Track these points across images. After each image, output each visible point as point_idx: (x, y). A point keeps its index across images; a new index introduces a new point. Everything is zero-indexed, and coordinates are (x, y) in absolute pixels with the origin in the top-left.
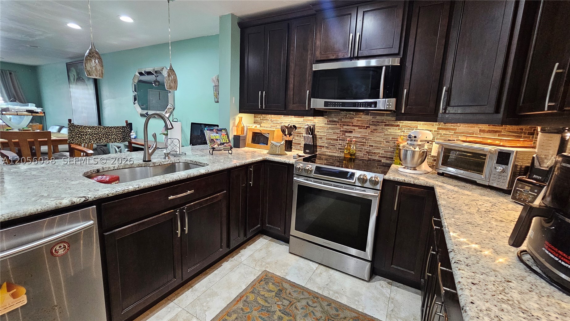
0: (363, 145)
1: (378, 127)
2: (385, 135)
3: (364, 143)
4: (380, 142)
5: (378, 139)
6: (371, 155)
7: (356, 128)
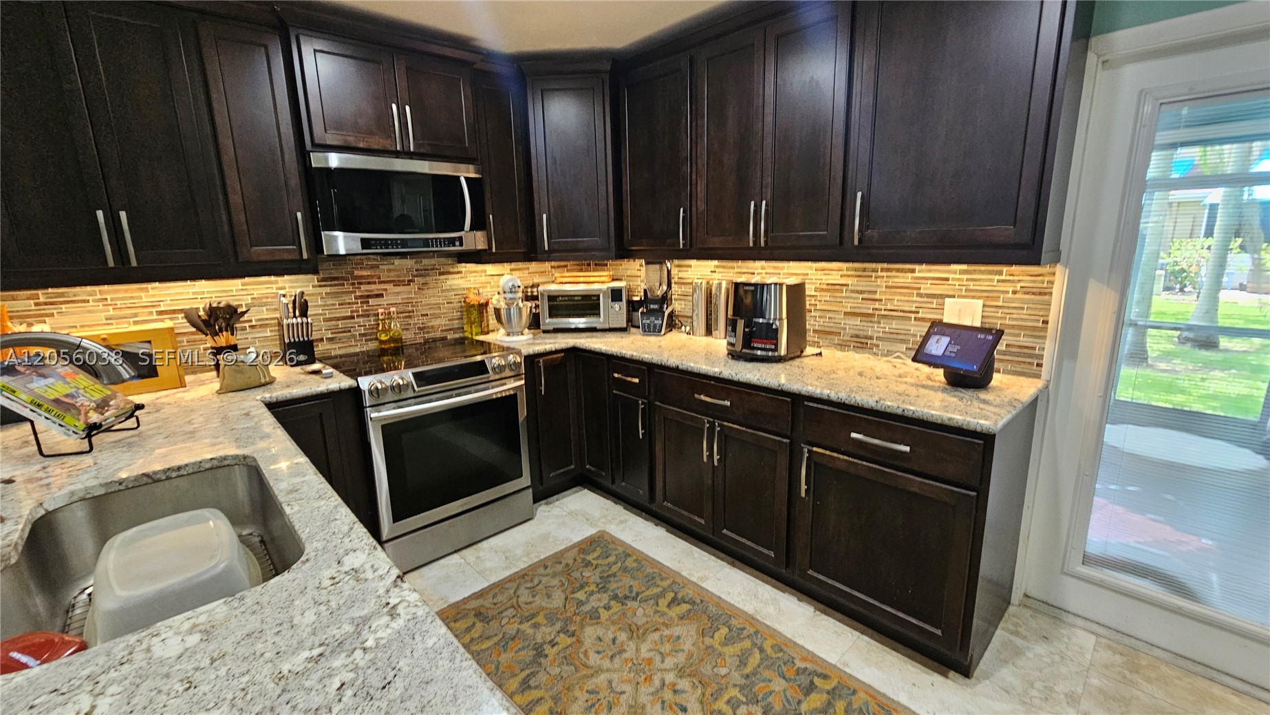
0: (410, 317)
1: (428, 278)
2: (443, 291)
3: (410, 312)
4: (438, 306)
5: (433, 301)
6: (428, 332)
7: (389, 287)
